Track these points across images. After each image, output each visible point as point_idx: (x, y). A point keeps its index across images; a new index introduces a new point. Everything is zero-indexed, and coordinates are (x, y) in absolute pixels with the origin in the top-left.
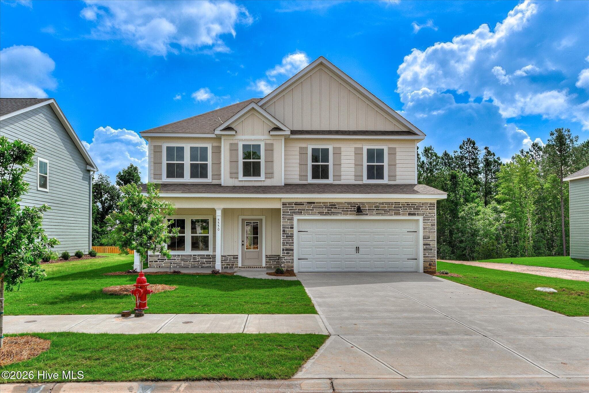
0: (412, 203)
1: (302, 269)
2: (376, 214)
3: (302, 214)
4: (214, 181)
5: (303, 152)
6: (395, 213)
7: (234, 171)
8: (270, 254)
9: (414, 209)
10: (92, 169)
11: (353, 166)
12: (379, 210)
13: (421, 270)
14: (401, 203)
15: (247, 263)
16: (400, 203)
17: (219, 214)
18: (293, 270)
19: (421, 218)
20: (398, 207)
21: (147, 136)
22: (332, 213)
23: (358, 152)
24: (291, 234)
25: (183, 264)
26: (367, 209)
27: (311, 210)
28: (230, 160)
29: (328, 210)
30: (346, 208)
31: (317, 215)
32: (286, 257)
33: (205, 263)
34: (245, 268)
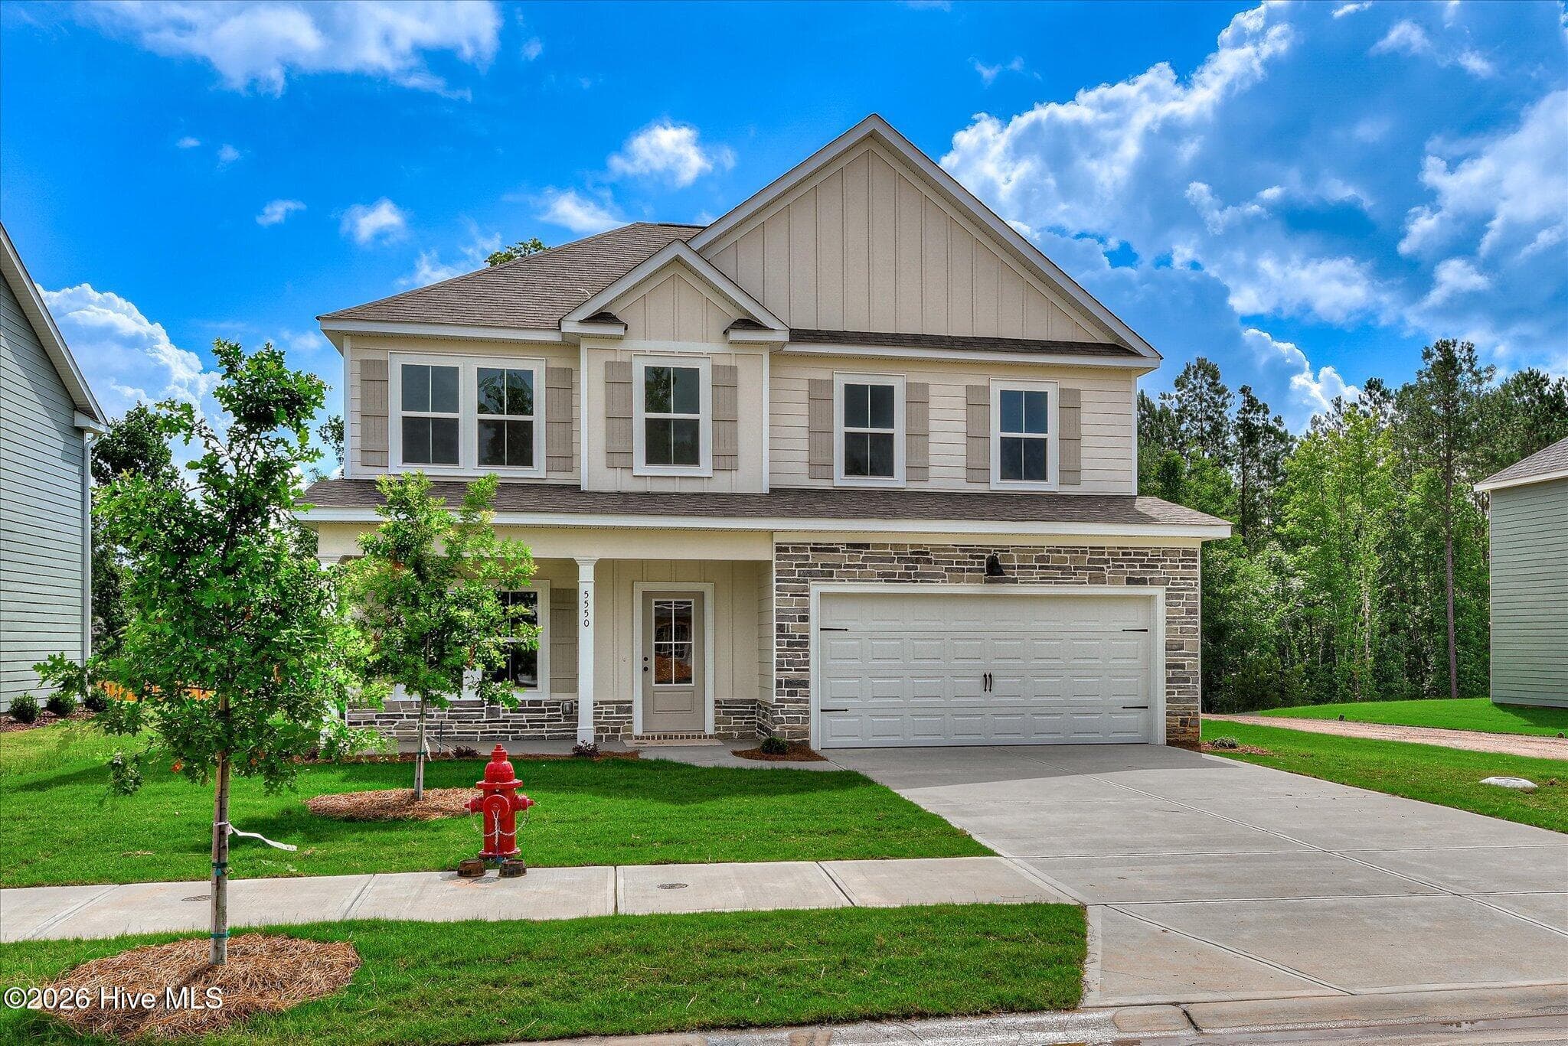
0: (1135, 548)
1: (835, 740)
2: (1041, 578)
3: (834, 578)
4: (552, 475)
5: (819, 394)
6: (1090, 578)
7: (619, 446)
8: (728, 697)
9: (1141, 567)
10: (92, 425)
11: (963, 439)
12: (1047, 568)
13: (1161, 736)
14: (1108, 548)
15: (661, 725)
16: (1103, 548)
17: (586, 576)
18: (807, 743)
19: (1159, 592)
20: (1099, 561)
21: (338, 331)
22: (917, 575)
23: (976, 400)
24: (800, 637)
25: (456, 731)
26: (1016, 564)
27: (859, 567)
28: (606, 412)
29: (907, 568)
30: (957, 563)
31: (877, 581)
32: (786, 705)
33: (526, 727)
34: (653, 738)
